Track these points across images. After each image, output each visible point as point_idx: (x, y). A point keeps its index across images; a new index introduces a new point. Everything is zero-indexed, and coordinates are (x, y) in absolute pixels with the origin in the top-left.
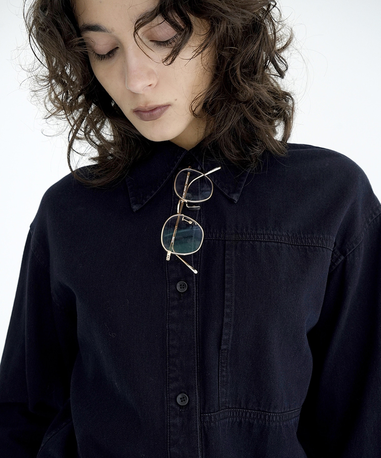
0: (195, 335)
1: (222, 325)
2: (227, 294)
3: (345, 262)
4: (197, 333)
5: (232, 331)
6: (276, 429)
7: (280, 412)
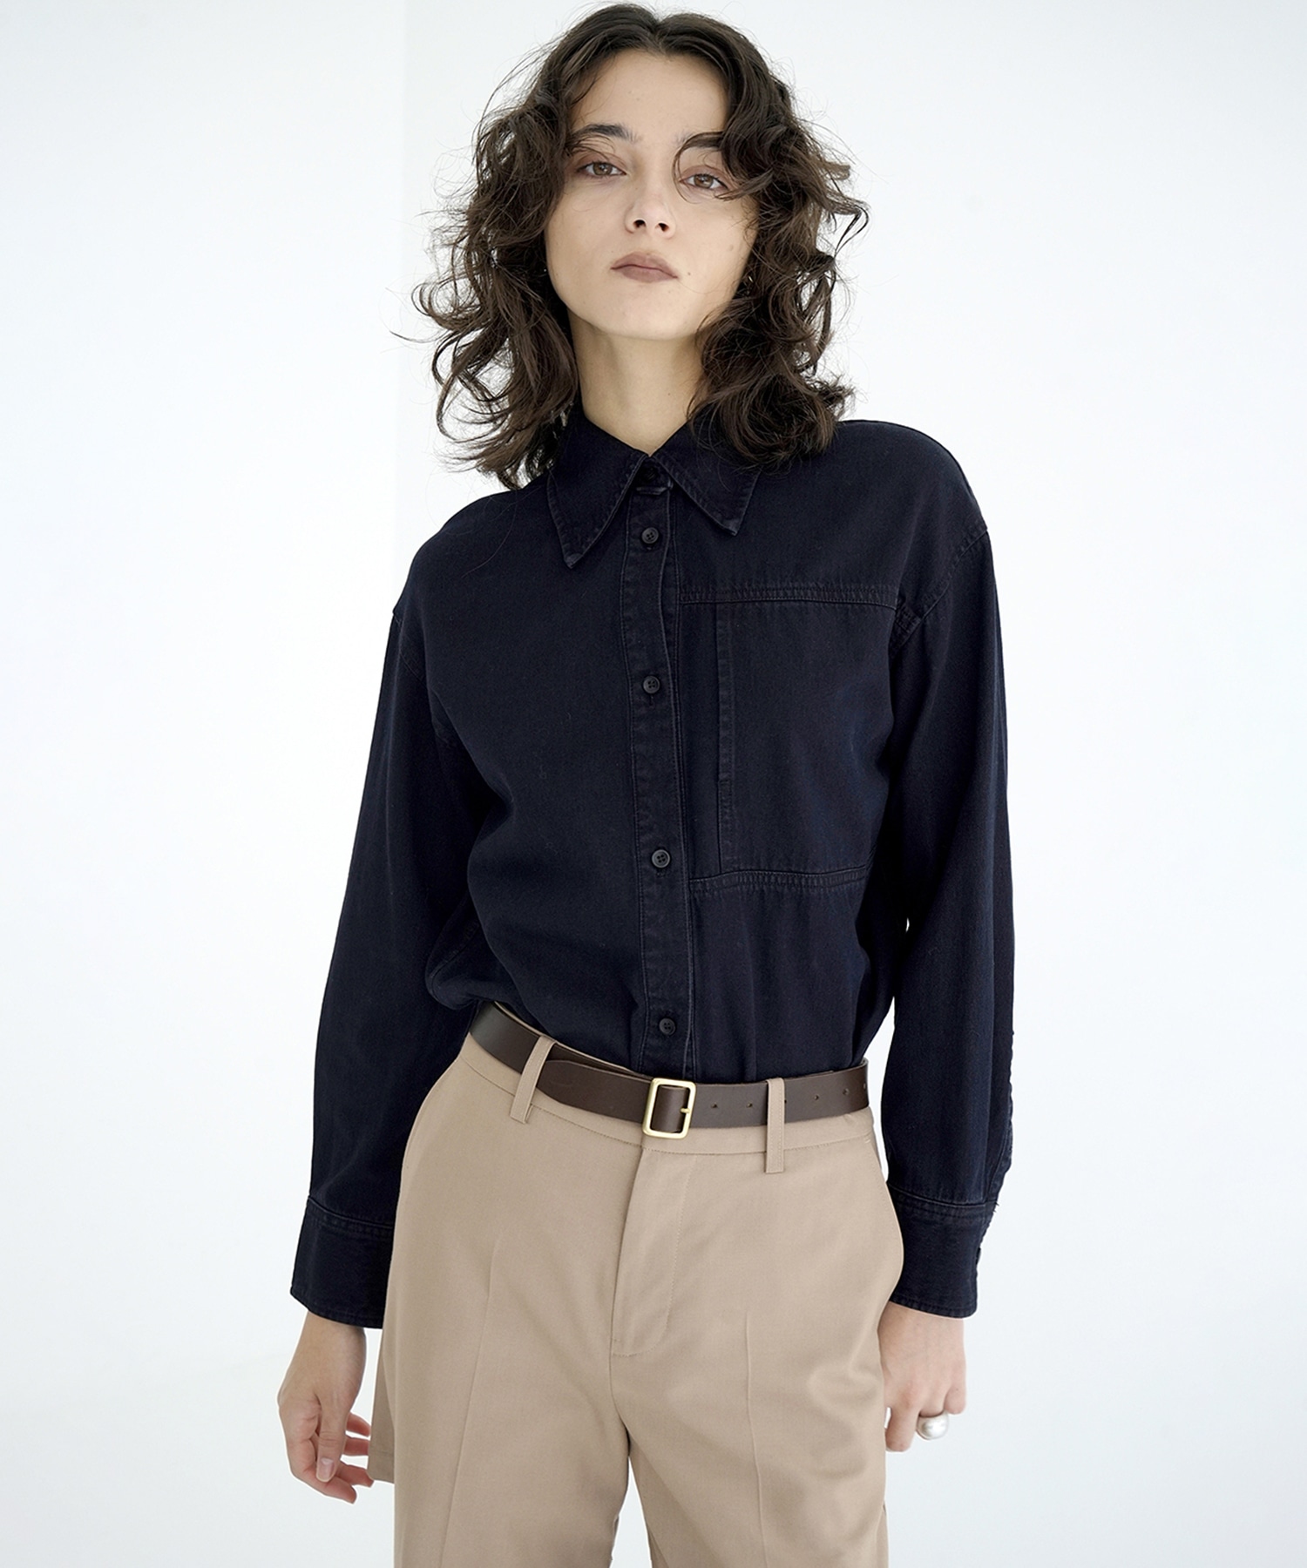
0: (676, 759)
1: (718, 741)
2: (723, 693)
3: (923, 626)
4: (679, 757)
5: (733, 749)
6: (820, 899)
7: (823, 871)
